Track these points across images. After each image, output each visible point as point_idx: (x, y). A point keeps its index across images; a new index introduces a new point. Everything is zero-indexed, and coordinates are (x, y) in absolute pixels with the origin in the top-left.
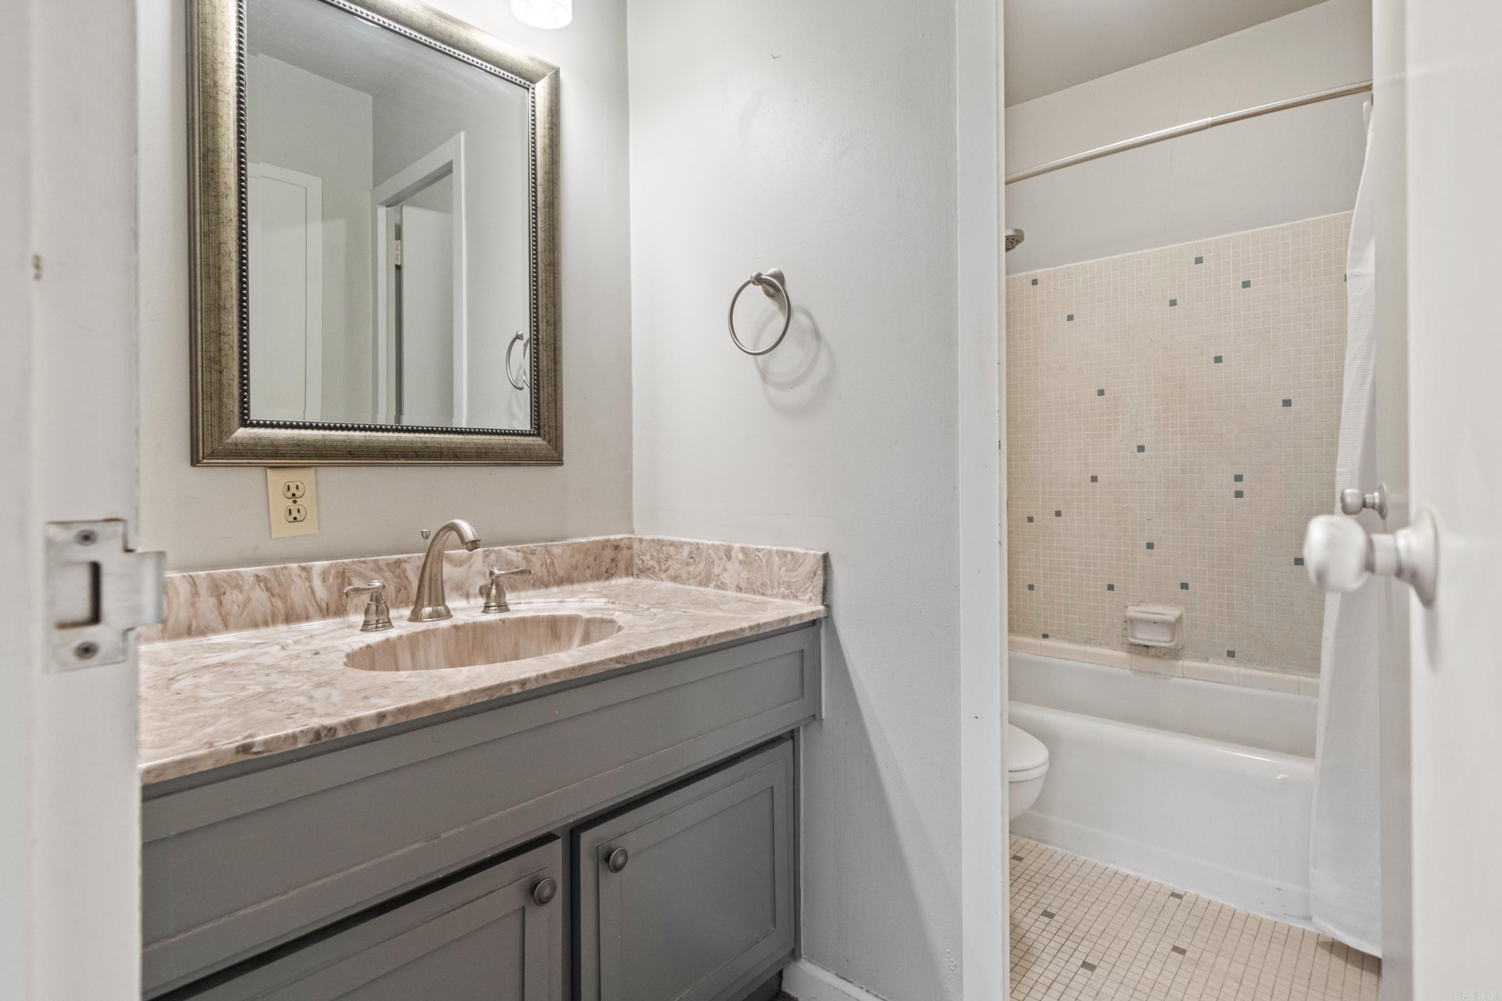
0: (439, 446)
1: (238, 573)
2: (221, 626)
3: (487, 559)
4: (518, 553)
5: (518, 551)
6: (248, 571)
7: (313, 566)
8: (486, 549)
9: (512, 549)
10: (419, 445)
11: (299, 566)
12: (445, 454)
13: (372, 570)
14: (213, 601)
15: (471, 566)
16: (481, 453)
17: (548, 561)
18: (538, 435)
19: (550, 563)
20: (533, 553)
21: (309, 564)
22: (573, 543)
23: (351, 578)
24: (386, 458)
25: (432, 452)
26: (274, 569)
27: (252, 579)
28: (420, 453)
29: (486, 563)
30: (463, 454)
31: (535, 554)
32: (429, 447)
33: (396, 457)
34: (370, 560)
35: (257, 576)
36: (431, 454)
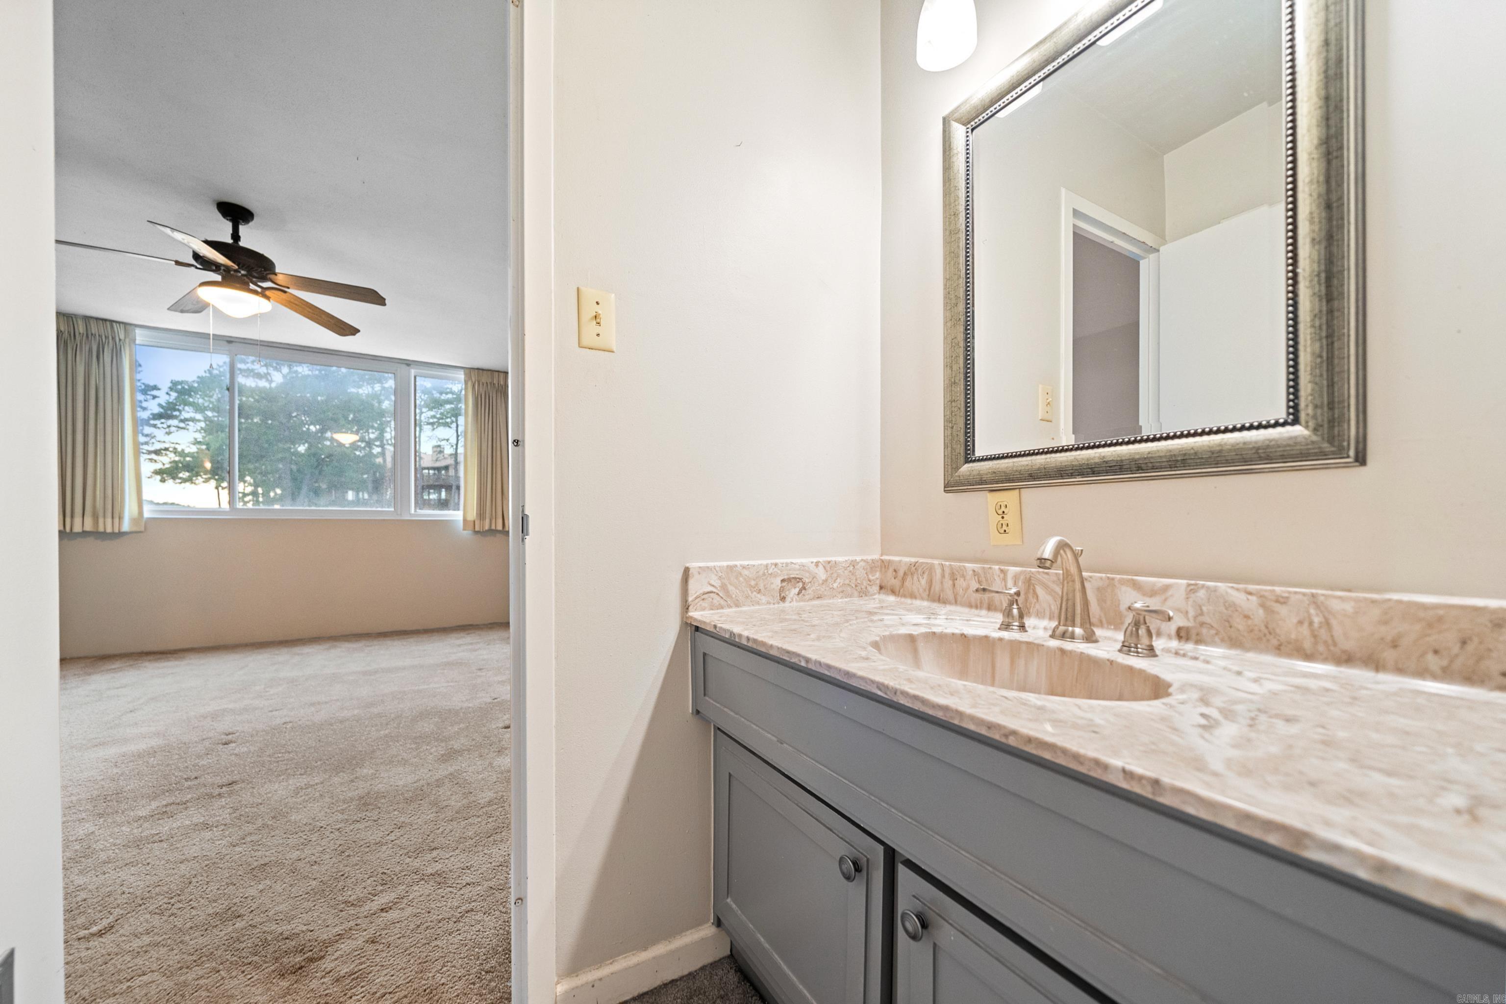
0: (1119, 459)
1: (964, 566)
2: (953, 601)
3: (1192, 595)
4: (1250, 597)
5: (1250, 593)
6: (969, 566)
7: (1008, 570)
8: (1193, 582)
9: (1238, 590)
10: (1097, 460)
11: (1000, 569)
12: (1125, 467)
13: (1054, 582)
14: (951, 582)
15: (1166, 600)
16: (1177, 461)
17: (1317, 620)
18: (1296, 421)
19: (1321, 623)
20: (1282, 601)
21: (1006, 568)
22: (1390, 600)
23: (1036, 586)
24: (1062, 477)
25: (1110, 467)
26: (984, 568)
27: (971, 572)
28: (1096, 469)
29: (1191, 600)
30: (1150, 465)
31: (1285, 603)
32: (1107, 462)
33: (1072, 475)
34: (1052, 573)
35: (974, 571)
36: (1108, 468)
